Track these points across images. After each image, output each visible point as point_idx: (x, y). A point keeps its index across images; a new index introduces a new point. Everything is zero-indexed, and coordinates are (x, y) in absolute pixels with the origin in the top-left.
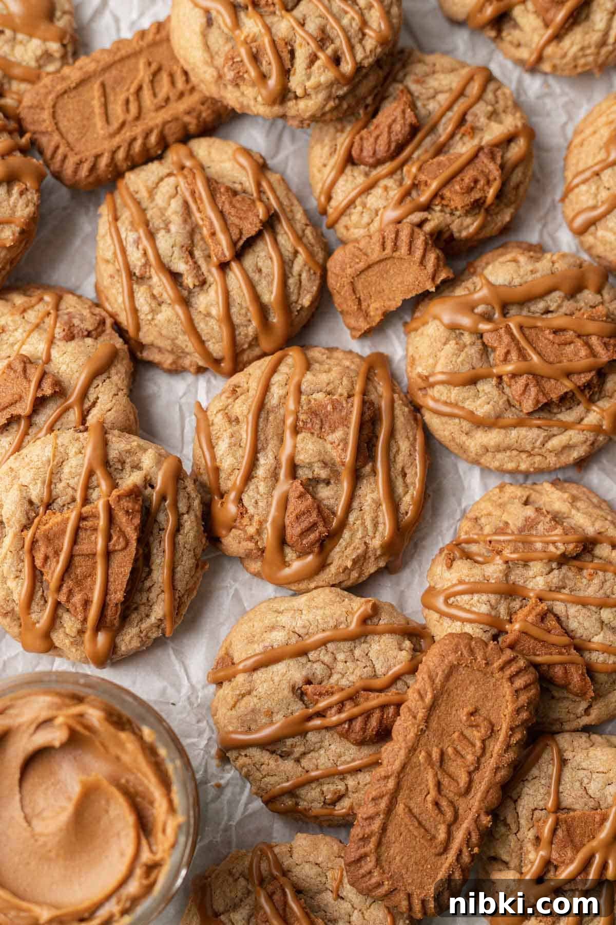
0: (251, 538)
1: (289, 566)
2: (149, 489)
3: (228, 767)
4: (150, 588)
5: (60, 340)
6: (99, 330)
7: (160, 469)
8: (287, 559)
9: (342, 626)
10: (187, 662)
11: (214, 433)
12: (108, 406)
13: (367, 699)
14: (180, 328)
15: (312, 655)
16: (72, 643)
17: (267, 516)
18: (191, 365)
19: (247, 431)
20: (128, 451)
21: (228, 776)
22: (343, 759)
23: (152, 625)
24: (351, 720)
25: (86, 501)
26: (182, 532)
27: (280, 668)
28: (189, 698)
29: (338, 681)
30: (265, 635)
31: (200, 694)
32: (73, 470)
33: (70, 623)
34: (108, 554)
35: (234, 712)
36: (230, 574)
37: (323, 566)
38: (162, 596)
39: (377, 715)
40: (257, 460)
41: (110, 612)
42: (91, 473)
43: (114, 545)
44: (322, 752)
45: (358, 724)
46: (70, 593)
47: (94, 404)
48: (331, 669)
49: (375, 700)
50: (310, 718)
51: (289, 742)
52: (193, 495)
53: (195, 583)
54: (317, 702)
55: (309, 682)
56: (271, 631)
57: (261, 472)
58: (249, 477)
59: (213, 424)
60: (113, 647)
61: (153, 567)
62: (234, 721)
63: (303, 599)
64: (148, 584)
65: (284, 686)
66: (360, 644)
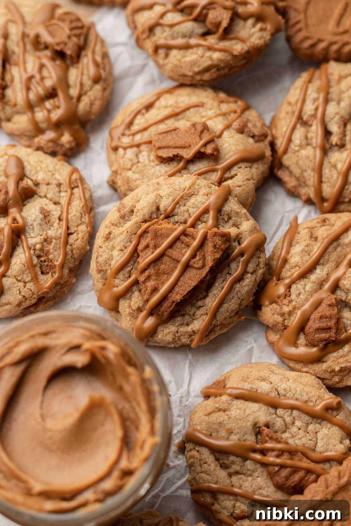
0: (282, 315)
1: (297, 347)
2: (237, 243)
3: (181, 457)
4: (200, 307)
5: (234, 129)
6: (261, 138)
7: (250, 236)
8: (298, 342)
9: (311, 404)
10: (194, 375)
11: (296, 238)
12: (240, 183)
13: (300, 460)
14: (312, 165)
15: (280, 411)
16: (130, 313)
17: (302, 306)
18: (305, 195)
19: (319, 248)
20: (237, 213)
21: (177, 462)
22: (261, 491)
23: (187, 332)
24: (282, 466)
25: (193, 226)
26: (241, 283)
27: (254, 407)
28: (182, 397)
29: (287, 438)
30: (256, 381)
31: (190, 399)
32: (196, 203)
33: (136, 300)
34: (187, 266)
35: (207, 418)
36: (255, 335)
37: (319, 360)
38: (204, 317)
39: (301, 474)
40: (315, 269)
41: (166, 305)
42: (206, 211)
43: (194, 263)
44: (250, 479)
45: (285, 473)
46: (149, 278)
47: (232, 177)
48: (287, 428)
49: (305, 464)
50: (255, 451)
51: (232, 458)
52: (262, 265)
53: (229, 324)
54: (266, 442)
55: (267, 426)
56: (261, 381)
57: (313, 277)
58: (303, 276)
59: (299, 233)
60: (153, 332)
61: (210, 295)
62: (204, 424)
63: (294, 374)
64: (200, 303)
65: (250, 419)
66: (316, 423)
